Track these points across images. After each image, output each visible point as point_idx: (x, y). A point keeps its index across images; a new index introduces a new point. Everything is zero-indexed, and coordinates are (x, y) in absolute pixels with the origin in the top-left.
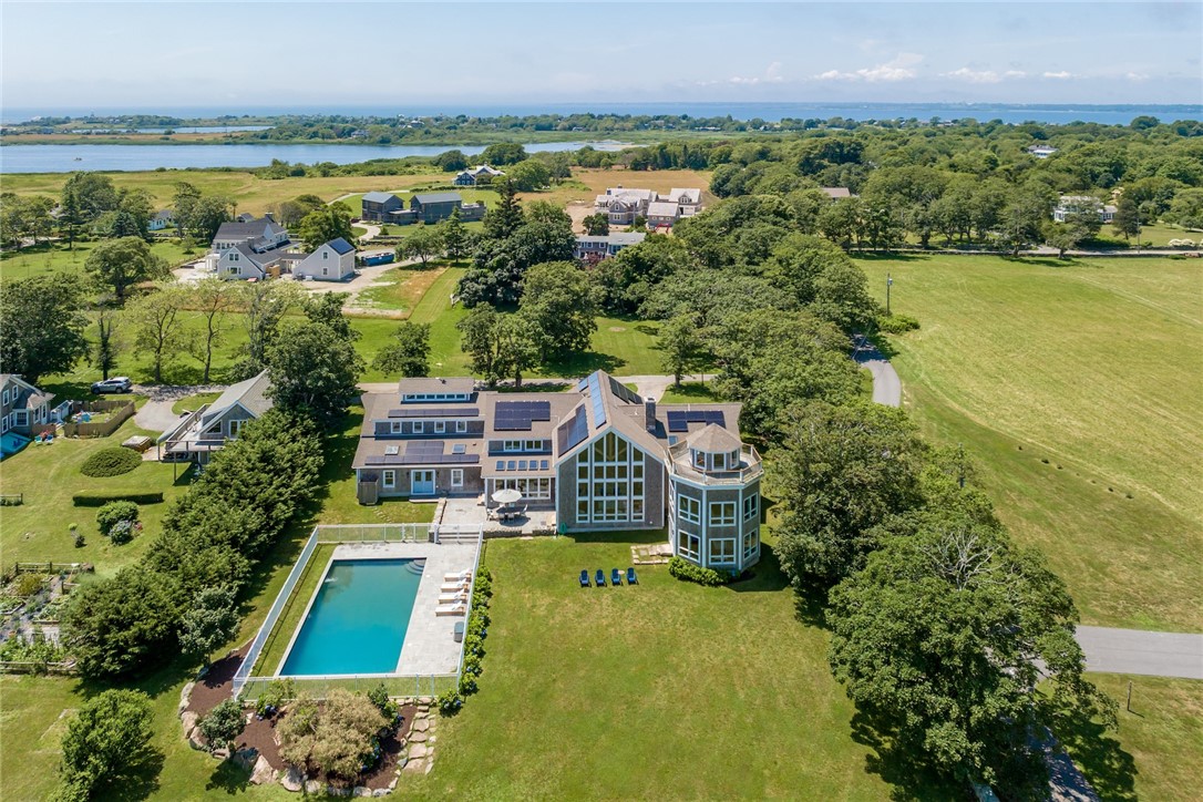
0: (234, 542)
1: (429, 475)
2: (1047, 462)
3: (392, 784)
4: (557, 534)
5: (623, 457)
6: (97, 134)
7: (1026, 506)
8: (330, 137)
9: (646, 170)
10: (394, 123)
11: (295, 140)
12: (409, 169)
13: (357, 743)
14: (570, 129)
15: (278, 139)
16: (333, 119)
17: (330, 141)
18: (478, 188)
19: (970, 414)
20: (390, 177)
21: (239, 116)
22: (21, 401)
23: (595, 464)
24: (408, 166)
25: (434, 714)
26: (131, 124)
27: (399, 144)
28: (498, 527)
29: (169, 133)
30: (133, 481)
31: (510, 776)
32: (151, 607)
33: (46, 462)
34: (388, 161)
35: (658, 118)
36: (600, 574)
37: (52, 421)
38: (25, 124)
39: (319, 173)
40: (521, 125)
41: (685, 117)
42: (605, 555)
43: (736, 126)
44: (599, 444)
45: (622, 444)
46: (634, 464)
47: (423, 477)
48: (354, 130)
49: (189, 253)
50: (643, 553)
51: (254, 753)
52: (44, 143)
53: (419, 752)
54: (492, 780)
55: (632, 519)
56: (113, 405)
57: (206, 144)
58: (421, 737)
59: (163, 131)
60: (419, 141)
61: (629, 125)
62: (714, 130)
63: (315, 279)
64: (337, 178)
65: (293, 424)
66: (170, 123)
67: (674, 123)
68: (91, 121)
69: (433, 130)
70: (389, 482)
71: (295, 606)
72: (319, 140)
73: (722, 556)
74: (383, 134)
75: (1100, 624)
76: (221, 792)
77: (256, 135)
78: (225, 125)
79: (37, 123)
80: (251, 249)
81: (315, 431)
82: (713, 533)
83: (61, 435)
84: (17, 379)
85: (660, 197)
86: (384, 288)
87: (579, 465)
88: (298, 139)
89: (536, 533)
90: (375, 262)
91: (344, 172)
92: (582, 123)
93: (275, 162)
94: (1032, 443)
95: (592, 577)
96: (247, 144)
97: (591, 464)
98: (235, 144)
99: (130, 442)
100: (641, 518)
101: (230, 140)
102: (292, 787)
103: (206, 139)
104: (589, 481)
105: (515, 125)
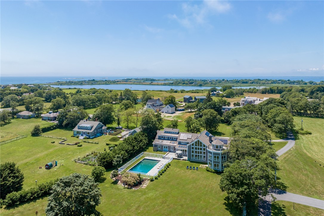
0: (126, 151)
1: (167, 147)
2: (320, 165)
3: (138, 188)
4: (187, 160)
5: (201, 146)
6: (137, 82)
7: (305, 172)
8: (188, 84)
9: (266, 94)
10: (204, 81)
11: (179, 85)
12: (202, 92)
13: (133, 180)
14: (252, 83)
15: (175, 84)
16: (190, 80)
17: (187, 85)
18: (216, 97)
19: (308, 153)
20: (197, 94)
21: (169, 79)
22: (101, 127)
23: (195, 147)
24: (203, 91)
25: (149, 181)
26: (144, 80)
27: (204, 86)
28: (177, 158)
29: (152, 82)
30: (117, 143)
31: (157, 191)
32: (109, 157)
33: (104, 138)
34: (199, 90)
35: (279, 80)
36: (191, 167)
37: (107, 132)
38: (123, 80)
39: (180, 92)
40: (238, 82)
41: (289, 80)
42: (195, 165)
43: (304, 83)
44: (196, 142)
45: (201, 143)
46: (203, 148)
47: (166, 147)
48: (193, 82)
49: (143, 106)
50: (202, 166)
51: (119, 180)
52: (126, 84)
53: (144, 186)
54: (154, 191)
55: (203, 160)
56: (118, 131)
57: (159, 85)
58: (146, 184)
59: (150, 82)
60: (209, 86)
61: (270, 82)
62: (297, 84)
63: (166, 113)
64: (184, 93)
65: (143, 134)
66: (153, 80)
67: (284, 82)
68: (136, 79)
69: (213, 83)
70: (159, 148)
71: (134, 163)
72: (185, 85)
73: (216, 167)
74: (200, 83)
75: (302, 195)
76: (113, 184)
77: (170, 83)
78: (165, 81)
79: (125, 79)
80: (153, 105)
81: (147, 136)
82: (214, 162)
83: (108, 135)
84: (101, 123)
85: (261, 100)
86: (180, 116)
87: (192, 146)
88: (180, 84)
89: (183, 160)
90: (180, 110)
91: (186, 92)
92: (256, 82)
93: (171, 89)
94: (320, 161)
95: (189, 167)
96: (168, 85)
97: (194, 146)
98: (165, 85)
99: (118, 136)
100: (205, 159)
101: (165, 84)
102: (123, 186)
103: (159, 84)
104: (194, 150)
105: (237, 82)
